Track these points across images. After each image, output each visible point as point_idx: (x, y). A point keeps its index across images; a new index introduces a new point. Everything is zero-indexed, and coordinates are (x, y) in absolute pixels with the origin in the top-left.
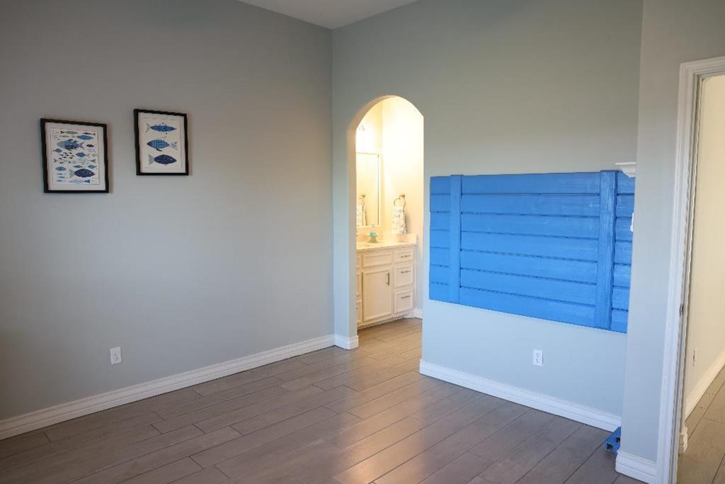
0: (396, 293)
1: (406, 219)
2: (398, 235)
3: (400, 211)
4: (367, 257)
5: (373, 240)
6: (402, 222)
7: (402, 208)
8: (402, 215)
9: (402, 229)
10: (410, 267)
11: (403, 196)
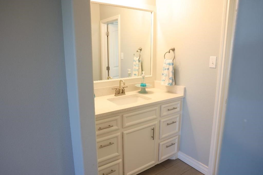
0: (161, 143)
1: (175, 73)
2: (167, 87)
3: (169, 64)
4: (127, 117)
5: (143, 91)
6: (171, 75)
7: (171, 61)
8: (171, 67)
9: (171, 81)
10: (176, 118)
11: (173, 50)
